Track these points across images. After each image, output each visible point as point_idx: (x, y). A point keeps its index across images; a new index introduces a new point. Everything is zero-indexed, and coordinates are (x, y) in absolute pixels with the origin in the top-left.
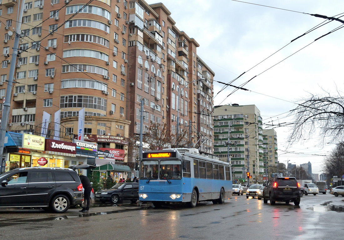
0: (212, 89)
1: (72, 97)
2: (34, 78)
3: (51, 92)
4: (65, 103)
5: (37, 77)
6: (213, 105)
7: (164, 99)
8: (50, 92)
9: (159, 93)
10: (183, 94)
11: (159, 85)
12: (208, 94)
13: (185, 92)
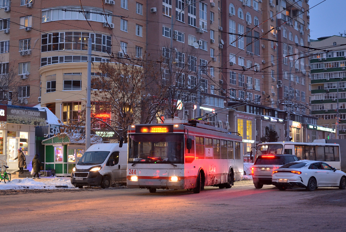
1: (57, 34)
2: (6, 9)
3: (28, 29)
4: (48, 44)
5: (10, 8)
6: (308, 36)
7: (214, 31)
8: (26, 29)
9: (203, 21)
10: (250, 22)
11: (203, 9)
12: (298, 20)
13: (255, 18)
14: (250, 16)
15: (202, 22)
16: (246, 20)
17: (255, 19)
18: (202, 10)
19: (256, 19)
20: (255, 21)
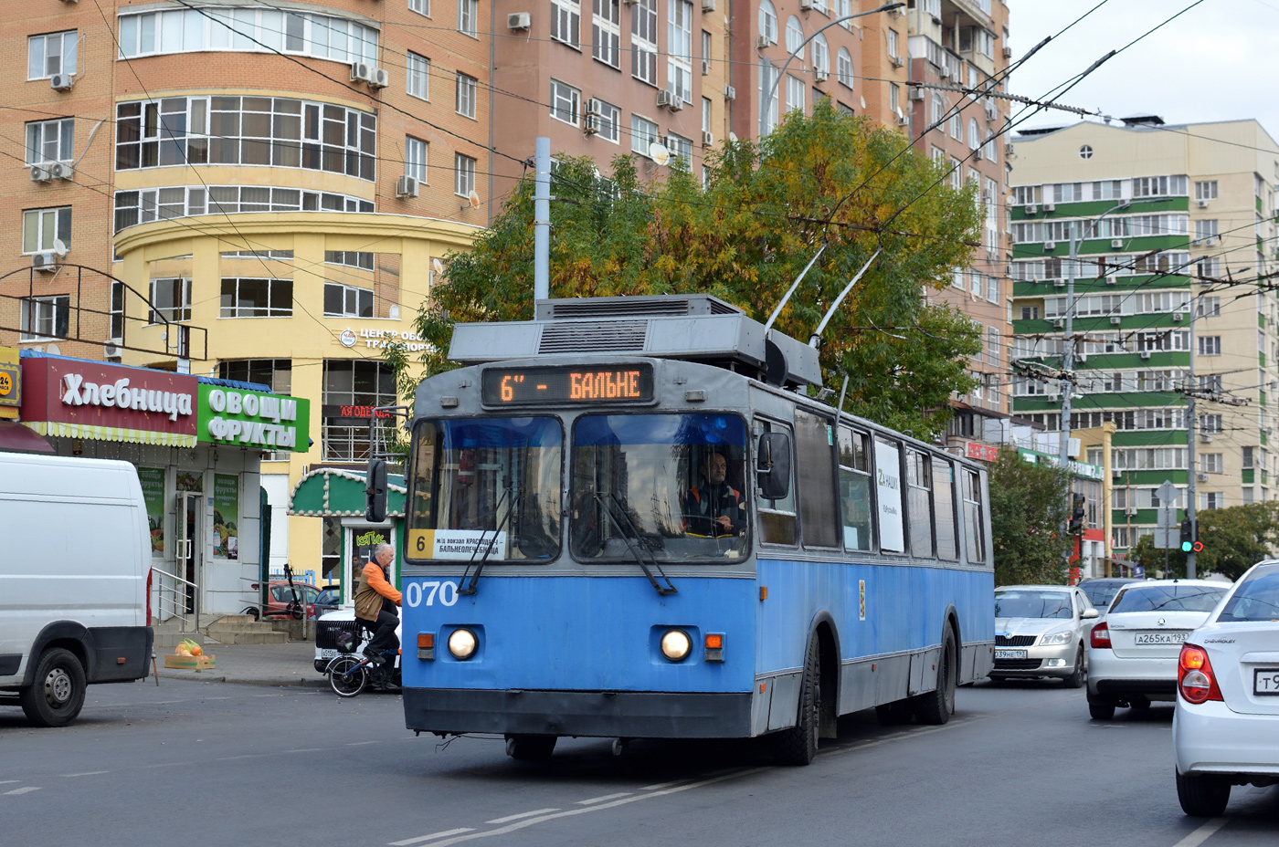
0: (998, 30)
3: (63, 84)
4: (143, 139)
7: (709, 100)
8: (57, 80)
9: (680, 65)
10: (825, 67)
11: (679, 21)
12: (977, 63)
13: (839, 55)
14: (825, 46)
15: (677, 68)
16: (811, 63)
17: (841, 59)
18: (674, 23)
19: (845, 59)
20: (842, 66)
